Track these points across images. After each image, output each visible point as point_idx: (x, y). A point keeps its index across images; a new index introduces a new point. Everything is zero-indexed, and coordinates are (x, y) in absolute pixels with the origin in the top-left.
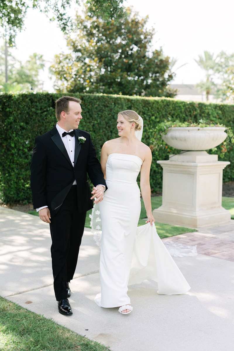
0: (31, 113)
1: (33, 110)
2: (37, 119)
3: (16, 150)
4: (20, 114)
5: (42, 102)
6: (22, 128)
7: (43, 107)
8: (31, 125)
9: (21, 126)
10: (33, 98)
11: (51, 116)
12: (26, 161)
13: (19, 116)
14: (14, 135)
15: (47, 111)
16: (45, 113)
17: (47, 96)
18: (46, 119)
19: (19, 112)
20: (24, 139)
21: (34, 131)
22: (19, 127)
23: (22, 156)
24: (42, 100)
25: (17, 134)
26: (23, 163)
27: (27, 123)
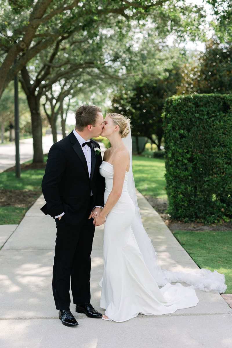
0: (193, 119)
1: (197, 115)
2: (201, 125)
3: (173, 160)
4: (181, 120)
5: (209, 106)
6: (182, 136)
7: (210, 112)
8: (193, 133)
9: (180, 135)
10: (198, 102)
11: (220, 122)
12: (187, 173)
13: (180, 123)
14: (172, 144)
15: (216, 116)
16: (213, 118)
17: (217, 99)
18: (213, 125)
19: (179, 118)
20: (183, 148)
21: (197, 140)
22: (177, 135)
23: (180, 167)
24: (211, 104)
25: (175, 143)
26: (182, 175)
27: (189, 131)
